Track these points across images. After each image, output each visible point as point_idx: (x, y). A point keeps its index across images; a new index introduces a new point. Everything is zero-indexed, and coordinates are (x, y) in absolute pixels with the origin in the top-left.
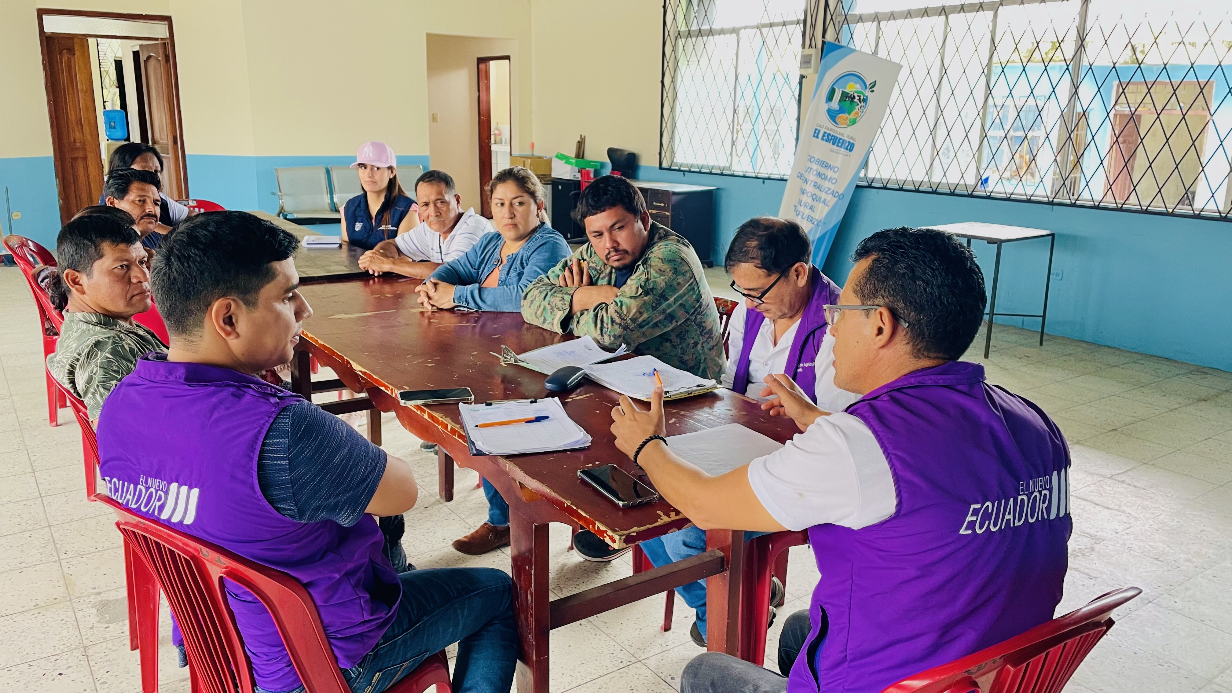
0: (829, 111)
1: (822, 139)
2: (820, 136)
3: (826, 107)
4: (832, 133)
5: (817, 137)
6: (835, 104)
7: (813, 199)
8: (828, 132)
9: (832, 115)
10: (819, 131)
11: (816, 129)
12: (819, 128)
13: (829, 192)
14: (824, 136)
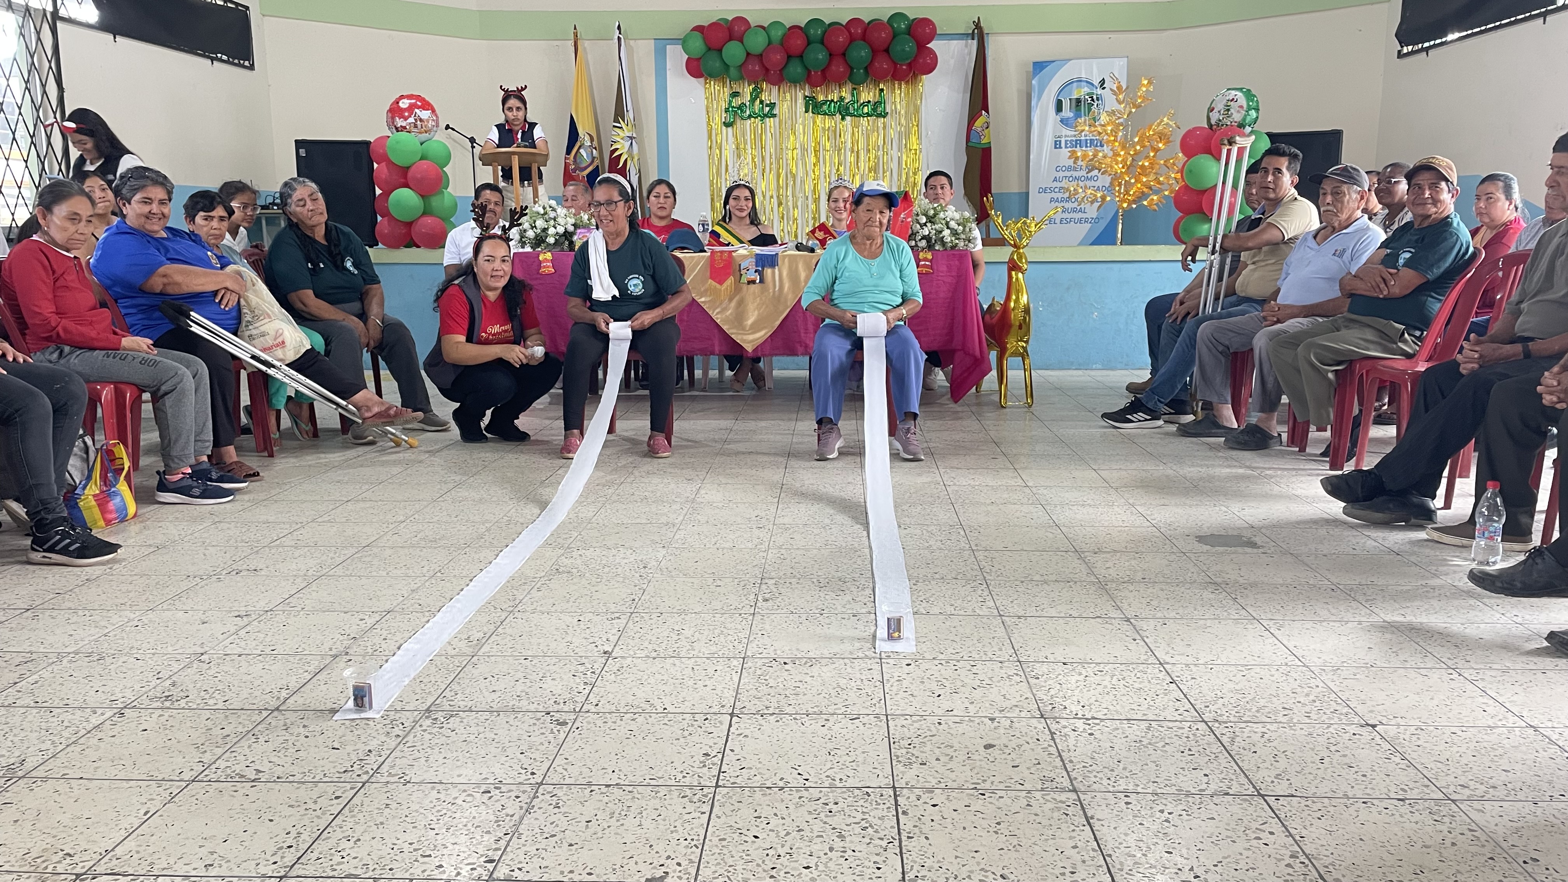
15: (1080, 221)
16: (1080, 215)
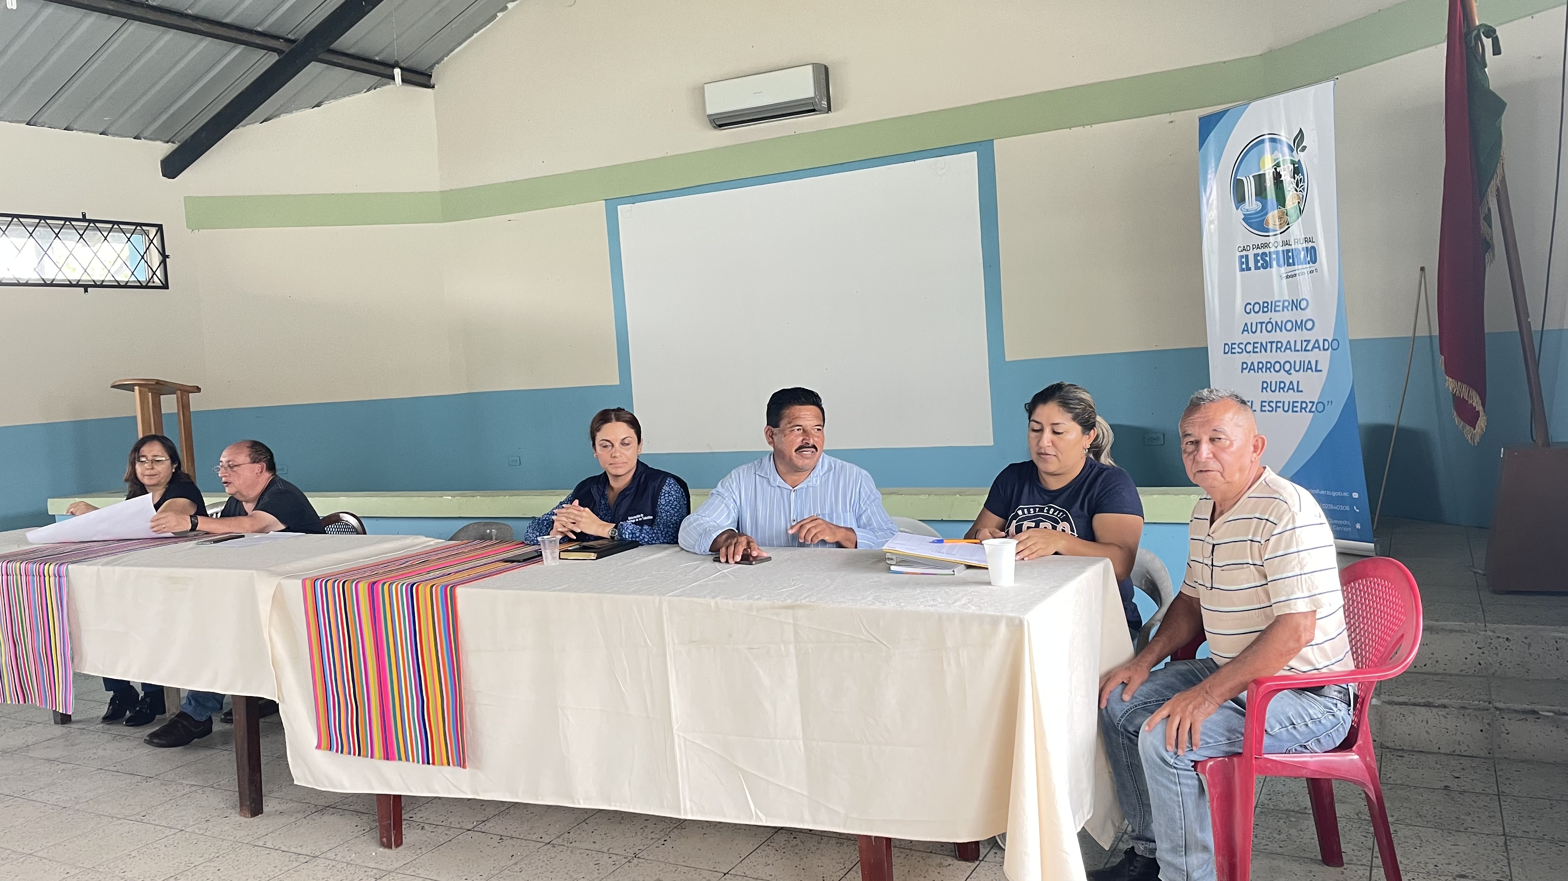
0: (1247, 219)
1: (1257, 268)
2: (1252, 264)
3: (1239, 215)
4: (1267, 250)
5: (1249, 269)
6: (1252, 204)
7: (1287, 372)
8: (1260, 251)
9: (1257, 222)
10: (1247, 256)
11: (1242, 257)
12: (1244, 253)
13: (1309, 348)
14: (1256, 262)
15: (1292, 407)
16: (1291, 396)
